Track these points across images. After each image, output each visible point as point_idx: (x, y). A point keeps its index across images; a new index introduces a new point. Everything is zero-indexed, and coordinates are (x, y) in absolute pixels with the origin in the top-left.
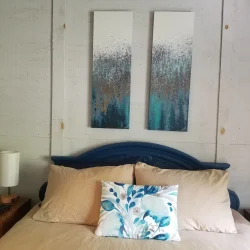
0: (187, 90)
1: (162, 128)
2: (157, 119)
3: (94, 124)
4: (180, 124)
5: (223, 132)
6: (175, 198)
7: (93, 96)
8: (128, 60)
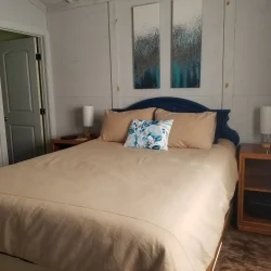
0: (199, 56)
1: (181, 86)
2: (178, 80)
3: (137, 86)
4: (194, 82)
5: (227, 85)
6: (170, 127)
7: (135, 67)
8: (156, 39)
